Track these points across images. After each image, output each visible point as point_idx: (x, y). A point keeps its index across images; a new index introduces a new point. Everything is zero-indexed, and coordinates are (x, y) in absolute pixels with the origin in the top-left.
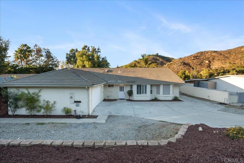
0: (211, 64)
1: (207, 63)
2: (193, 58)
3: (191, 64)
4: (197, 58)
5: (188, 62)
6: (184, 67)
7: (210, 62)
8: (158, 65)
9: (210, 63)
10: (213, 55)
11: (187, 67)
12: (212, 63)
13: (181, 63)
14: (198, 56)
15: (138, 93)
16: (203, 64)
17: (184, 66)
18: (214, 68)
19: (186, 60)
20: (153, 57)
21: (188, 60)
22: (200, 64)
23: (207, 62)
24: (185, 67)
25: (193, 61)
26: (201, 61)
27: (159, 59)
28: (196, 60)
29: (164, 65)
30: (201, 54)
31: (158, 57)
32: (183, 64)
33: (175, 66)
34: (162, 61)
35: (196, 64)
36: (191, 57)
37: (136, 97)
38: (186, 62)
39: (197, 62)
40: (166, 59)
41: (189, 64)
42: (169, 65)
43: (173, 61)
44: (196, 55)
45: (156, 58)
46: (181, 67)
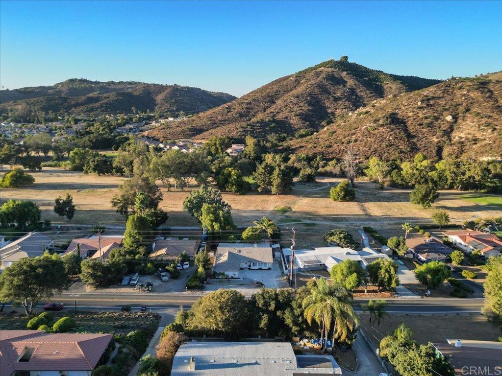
0: (455, 127)
1: (447, 122)
2: (419, 104)
3: (408, 124)
4: (432, 102)
5: (404, 114)
6: (388, 132)
7: (455, 118)
8: (341, 102)
9: (455, 122)
10: (471, 97)
11: (398, 132)
12: (460, 121)
13: (387, 118)
14: (433, 98)
16: (436, 124)
17: (390, 127)
18: (457, 138)
19: (403, 108)
20: (330, 70)
21: (406, 109)
22: (430, 125)
23: (449, 118)
24: (392, 130)
25: (418, 113)
26: (436, 114)
27: (346, 79)
28: (426, 111)
29: (350, 114)
30: (445, 90)
31: (344, 71)
32: (389, 120)
33: (371, 125)
34: (354, 86)
35: (420, 125)
36: (416, 101)
37: (252, 267)
38: (400, 114)
39: (426, 118)
40: (367, 79)
41: (406, 120)
42: (361, 116)
43: (374, 104)
44: (431, 95)
45: (337, 76)
46: (384, 130)
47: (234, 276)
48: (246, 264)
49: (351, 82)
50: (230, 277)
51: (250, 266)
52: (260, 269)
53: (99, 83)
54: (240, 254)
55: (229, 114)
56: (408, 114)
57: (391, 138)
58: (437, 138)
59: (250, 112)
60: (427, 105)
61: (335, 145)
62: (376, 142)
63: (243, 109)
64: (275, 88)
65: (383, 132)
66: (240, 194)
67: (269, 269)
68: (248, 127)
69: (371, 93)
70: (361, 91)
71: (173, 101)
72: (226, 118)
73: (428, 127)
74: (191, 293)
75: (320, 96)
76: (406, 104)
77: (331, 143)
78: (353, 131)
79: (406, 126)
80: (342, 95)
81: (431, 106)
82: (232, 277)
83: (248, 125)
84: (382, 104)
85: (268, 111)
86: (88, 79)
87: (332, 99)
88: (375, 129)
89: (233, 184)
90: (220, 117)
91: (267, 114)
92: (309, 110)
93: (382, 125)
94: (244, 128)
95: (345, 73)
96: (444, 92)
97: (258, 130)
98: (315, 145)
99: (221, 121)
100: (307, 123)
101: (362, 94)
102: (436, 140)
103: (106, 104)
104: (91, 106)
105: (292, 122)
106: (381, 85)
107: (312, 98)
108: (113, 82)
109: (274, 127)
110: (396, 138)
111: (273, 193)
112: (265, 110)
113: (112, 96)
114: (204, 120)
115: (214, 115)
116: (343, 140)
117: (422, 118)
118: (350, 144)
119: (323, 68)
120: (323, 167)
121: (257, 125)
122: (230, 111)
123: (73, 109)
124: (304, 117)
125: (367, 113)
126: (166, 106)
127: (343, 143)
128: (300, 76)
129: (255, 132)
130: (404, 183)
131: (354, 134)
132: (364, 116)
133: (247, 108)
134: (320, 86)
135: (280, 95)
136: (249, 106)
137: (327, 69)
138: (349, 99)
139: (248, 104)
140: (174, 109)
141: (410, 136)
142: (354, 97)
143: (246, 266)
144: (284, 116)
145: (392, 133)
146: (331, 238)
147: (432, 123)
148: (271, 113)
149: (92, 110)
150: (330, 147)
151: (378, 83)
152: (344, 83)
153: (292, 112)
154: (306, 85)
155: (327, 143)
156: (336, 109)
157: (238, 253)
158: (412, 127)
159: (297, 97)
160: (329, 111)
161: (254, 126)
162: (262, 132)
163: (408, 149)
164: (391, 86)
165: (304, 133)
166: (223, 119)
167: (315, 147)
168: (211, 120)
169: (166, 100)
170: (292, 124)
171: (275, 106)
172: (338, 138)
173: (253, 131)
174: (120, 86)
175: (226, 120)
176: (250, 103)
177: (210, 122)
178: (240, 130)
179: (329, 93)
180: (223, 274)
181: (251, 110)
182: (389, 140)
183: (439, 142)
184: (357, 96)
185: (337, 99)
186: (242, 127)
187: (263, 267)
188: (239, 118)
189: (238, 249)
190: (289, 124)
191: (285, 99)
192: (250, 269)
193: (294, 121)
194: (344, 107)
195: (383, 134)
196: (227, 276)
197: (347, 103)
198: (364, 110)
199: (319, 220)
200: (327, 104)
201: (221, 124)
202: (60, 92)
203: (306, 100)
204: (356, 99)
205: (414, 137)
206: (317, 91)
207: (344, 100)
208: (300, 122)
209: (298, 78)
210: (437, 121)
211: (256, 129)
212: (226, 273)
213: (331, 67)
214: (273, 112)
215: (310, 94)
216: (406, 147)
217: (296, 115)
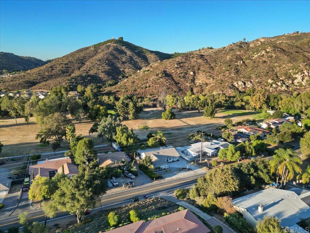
0: (195, 78)
1: (191, 75)
2: (176, 65)
4: (181, 65)
5: (170, 71)
6: (166, 81)
7: (194, 73)
9: (195, 75)
10: (198, 62)
11: (170, 81)
12: (197, 75)
14: (182, 63)
16: (187, 76)
17: (165, 78)
18: (198, 83)
19: (168, 68)
20: (115, 45)
21: (170, 68)
22: (184, 77)
23: (192, 73)
24: (167, 80)
25: (176, 71)
26: (185, 71)
27: (125, 51)
28: (180, 69)
29: (138, 71)
30: (186, 58)
31: (123, 46)
32: (164, 74)
33: (155, 77)
34: (131, 55)
35: (180, 77)
36: (174, 64)
38: (168, 71)
39: (181, 73)
40: (137, 51)
41: (172, 75)
42: (146, 72)
43: (151, 65)
44: (180, 61)
45: (120, 49)
46: (163, 80)
49: (129, 53)
50: (163, 169)
51: (168, 160)
52: (173, 161)
54: (159, 154)
55: (53, 71)
56: (172, 71)
57: (168, 85)
58: (189, 83)
59: (68, 70)
60: (180, 66)
61: (138, 90)
62: (161, 87)
63: (63, 68)
64: (82, 55)
65: (163, 81)
67: (178, 160)
68: (73, 79)
69: (142, 60)
70: (136, 58)
72: (52, 74)
73: (184, 78)
74: (158, 182)
75: (113, 61)
76: (169, 66)
77: (136, 88)
78: (146, 81)
79: (173, 78)
80: (126, 61)
81: (182, 67)
84: (155, 66)
85: (82, 69)
87: (121, 62)
88: (158, 79)
90: (47, 73)
91: (82, 71)
92: (109, 69)
93: (161, 77)
94: (70, 80)
95: (124, 47)
96: (186, 60)
97: (80, 82)
98: (126, 90)
99: (49, 76)
100: (111, 77)
101: (137, 60)
102: (189, 85)
105: (100, 76)
106: (145, 55)
107: (109, 61)
109: (90, 80)
110: (170, 84)
111: (130, 119)
112: (79, 68)
114: (34, 75)
115: (41, 72)
116: (142, 87)
117: (180, 73)
118: (147, 89)
119: (110, 43)
120: (141, 102)
121: (79, 78)
122: (53, 69)
124: (108, 73)
125: (148, 70)
127: (143, 88)
128: (97, 47)
129: (78, 83)
130: (193, 107)
131: (147, 83)
132: (148, 72)
133: (66, 67)
134: (112, 54)
135: (86, 60)
136: (67, 66)
137: (112, 44)
138: (130, 63)
139: (65, 64)
141: (177, 83)
142: (133, 62)
143: (166, 161)
144: (94, 73)
145: (167, 81)
146: (194, 138)
147: (184, 76)
148: (84, 70)
150: (136, 90)
151: (143, 54)
152: (125, 53)
153: (99, 70)
154: (103, 53)
155: (133, 88)
156: (125, 69)
158: (176, 79)
159: (100, 60)
160: (121, 70)
161: (77, 79)
163: (178, 90)
164: (151, 56)
165: (111, 83)
166: (50, 75)
167: (127, 91)
168: (40, 76)
170: (101, 78)
171: (85, 66)
172: (139, 85)
173: (77, 82)
175: (52, 76)
176: (67, 64)
177: (39, 77)
178: (67, 81)
179: (118, 59)
181: (69, 69)
182: (167, 86)
183: (190, 86)
184: (134, 61)
185: (124, 63)
186: (68, 80)
187: (175, 160)
188: (62, 74)
190: (99, 77)
191: (92, 61)
192: (168, 162)
193: (102, 76)
194: (129, 68)
195: (163, 82)
197: (130, 65)
198: (146, 69)
199: (170, 131)
200: (119, 66)
201: (49, 78)
203: (105, 62)
204: (134, 63)
205: (178, 83)
206: (111, 57)
207: (128, 63)
208: (106, 76)
209: (96, 49)
210: (187, 75)
211: (79, 81)
212: (161, 167)
213: (115, 43)
214: (85, 70)
215: (107, 59)
216: (176, 89)
217: (102, 72)
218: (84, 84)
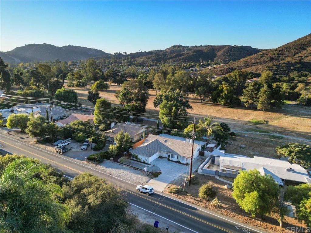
15: (172, 157)
37: (171, 159)
47: (145, 161)
48: (167, 154)
50: (142, 161)
51: (169, 156)
52: (179, 162)
53: (189, 47)
54: (165, 144)
55: (262, 58)
59: (280, 57)
63: (274, 54)
66: (228, 107)
67: (187, 164)
68: (274, 66)
71: (228, 54)
82: (144, 161)
83: (274, 65)
85: (297, 56)
86: (183, 45)
89: (223, 98)
90: (253, 61)
91: (296, 58)
94: (270, 67)
97: (282, 69)
99: (253, 63)
103: (186, 57)
104: (178, 58)
108: (196, 46)
109: (298, 67)
111: (258, 108)
112: (294, 55)
113: (190, 53)
114: (241, 63)
115: (249, 60)
121: (283, 65)
122: (263, 57)
123: (168, 60)
126: (223, 58)
129: (279, 70)
133: (278, 54)
136: (280, 53)
139: (280, 51)
140: (228, 59)
143: (166, 156)
148: (299, 57)
149: (177, 61)
157: (163, 143)
161: (279, 66)
162: (286, 71)
168: (245, 63)
169: (223, 54)
171: (305, 52)
173: (277, 70)
174: (199, 49)
175: (258, 63)
176: (282, 50)
177: (243, 64)
180: (136, 157)
181: (281, 56)
188: (269, 61)
189: (166, 139)
192: (169, 160)
196: (140, 159)
199: (290, 135)
202: (166, 52)
211: (281, 68)
212: (140, 156)
214: (301, 57)
218: (286, 72)
